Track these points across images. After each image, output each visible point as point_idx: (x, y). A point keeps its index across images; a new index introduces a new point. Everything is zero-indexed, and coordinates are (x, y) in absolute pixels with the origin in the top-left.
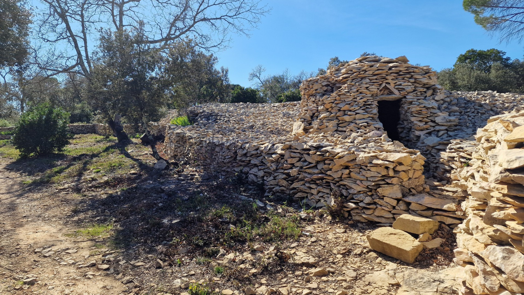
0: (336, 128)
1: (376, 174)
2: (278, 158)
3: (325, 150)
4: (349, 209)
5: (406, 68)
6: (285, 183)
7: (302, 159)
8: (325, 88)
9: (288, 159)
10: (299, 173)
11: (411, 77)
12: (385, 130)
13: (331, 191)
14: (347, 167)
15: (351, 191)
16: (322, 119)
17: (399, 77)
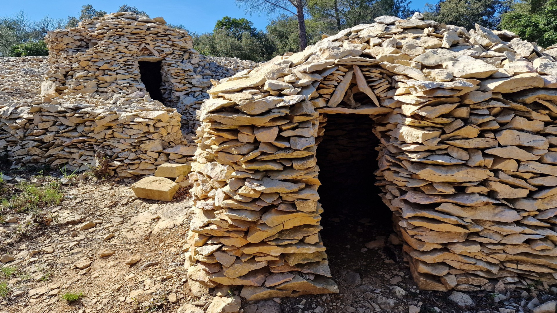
0: (96, 89)
1: (138, 132)
2: (25, 124)
3: (85, 111)
4: (114, 168)
5: (164, 30)
6: (38, 151)
7: (57, 123)
8: (79, 43)
9: (39, 124)
10: (56, 138)
11: (169, 40)
12: (147, 91)
13: (95, 153)
14: (110, 128)
15: (116, 151)
16: (78, 79)
17: (157, 38)
